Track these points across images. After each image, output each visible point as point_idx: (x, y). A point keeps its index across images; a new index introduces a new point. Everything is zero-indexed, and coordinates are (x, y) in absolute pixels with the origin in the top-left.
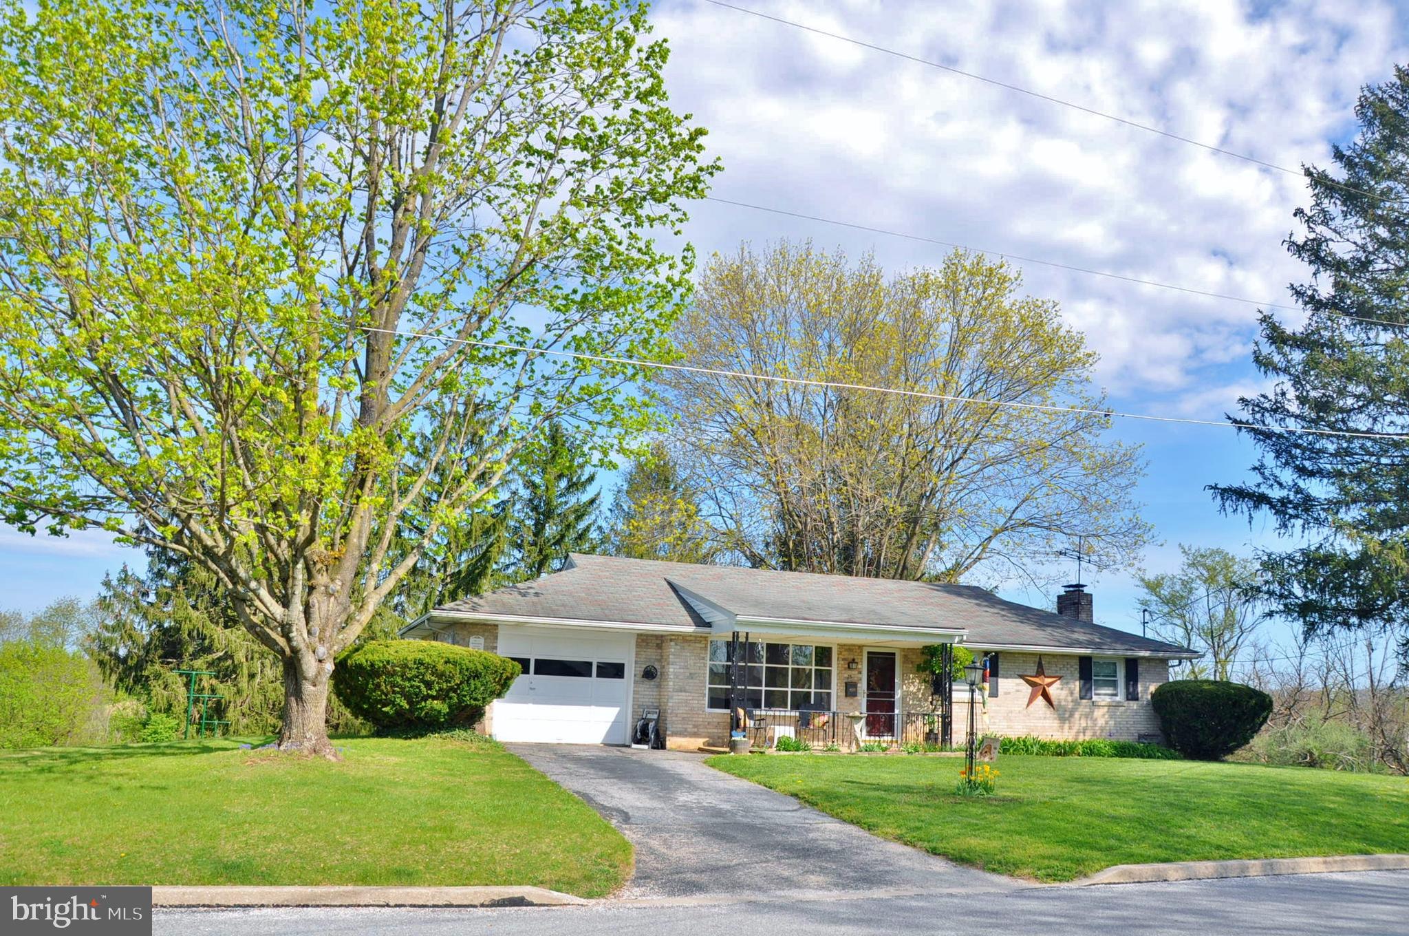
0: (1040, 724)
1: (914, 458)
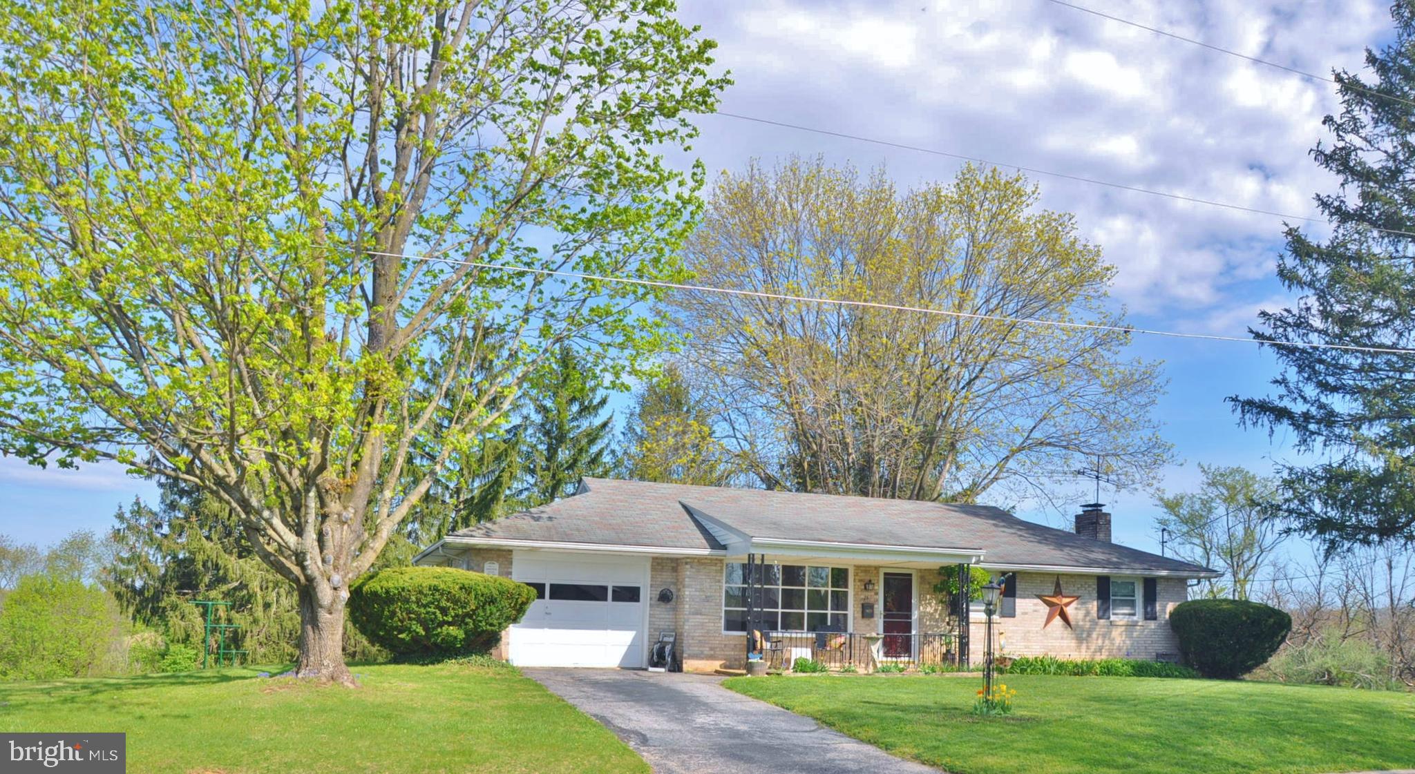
0: (1058, 643)
1: (930, 377)
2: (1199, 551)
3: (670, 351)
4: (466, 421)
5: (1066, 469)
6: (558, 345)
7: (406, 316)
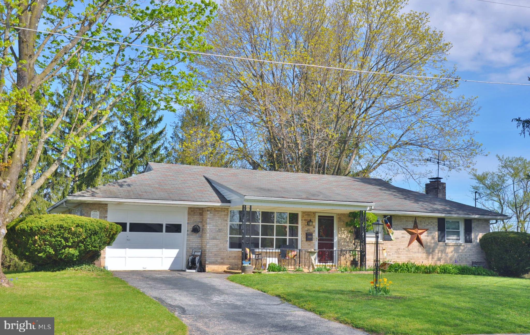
0: (415, 255)
1: (344, 106)
2: (497, 205)
3: (199, 90)
4: (80, 129)
5: (420, 158)
6: (133, 86)
7: (41, 67)
